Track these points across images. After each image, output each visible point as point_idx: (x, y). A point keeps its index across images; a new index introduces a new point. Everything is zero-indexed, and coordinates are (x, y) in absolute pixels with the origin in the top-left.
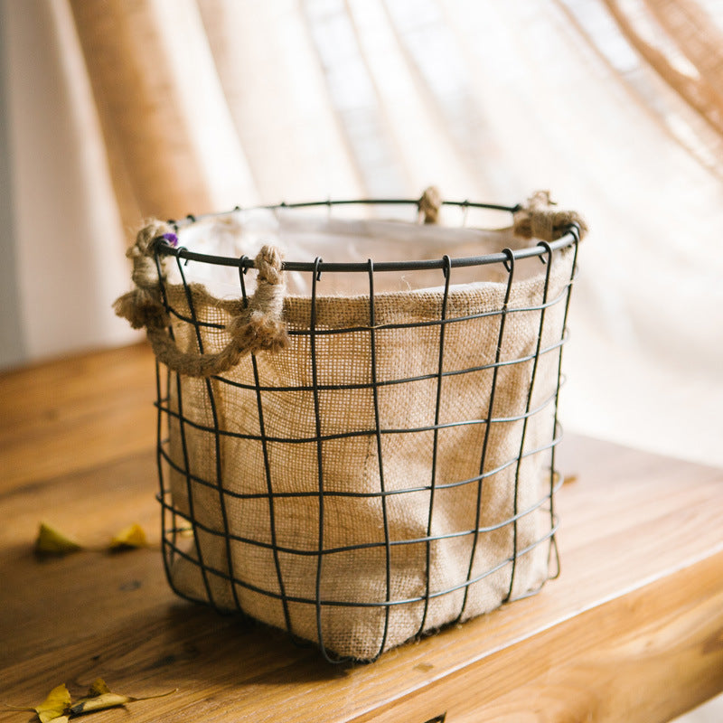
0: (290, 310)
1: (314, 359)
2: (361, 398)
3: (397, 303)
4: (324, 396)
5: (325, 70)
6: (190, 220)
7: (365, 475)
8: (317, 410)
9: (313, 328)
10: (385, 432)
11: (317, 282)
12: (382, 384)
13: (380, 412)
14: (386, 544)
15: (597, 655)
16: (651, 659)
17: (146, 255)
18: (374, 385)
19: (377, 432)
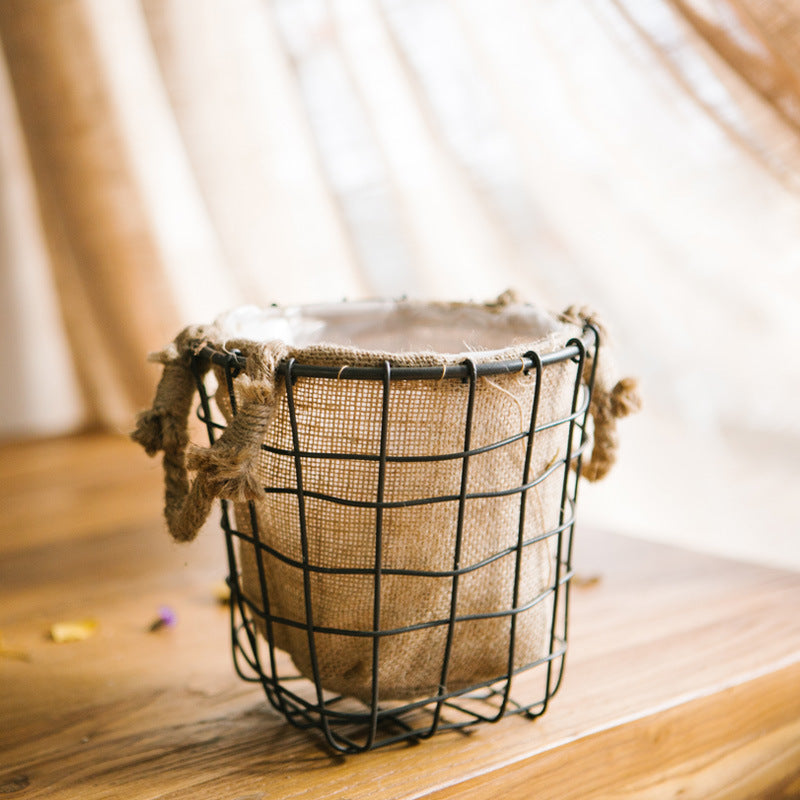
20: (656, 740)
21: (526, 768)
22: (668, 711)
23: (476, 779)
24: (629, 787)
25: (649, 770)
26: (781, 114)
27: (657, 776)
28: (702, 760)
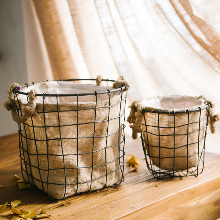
0: (38, 106)
1: (45, 120)
2: (56, 130)
3: (65, 106)
4: (48, 129)
5: (110, 47)
6: (33, 84)
7: (58, 151)
8: (46, 133)
9: (44, 111)
10: (62, 139)
11: (44, 99)
12: (61, 126)
13: (61, 134)
14: (64, 169)
15: (182, 205)
16: (199, 207)
17: (12, 92)
18: (60, 126)
19: (60, 139)
20: (193, 193)
21: (167, 199)
22: (195, 187)
23: (158, 202)
24: (187, 202)
25: (191, 199)
26: (215, 57)
27: (193, 200)
28: (202, 196)
